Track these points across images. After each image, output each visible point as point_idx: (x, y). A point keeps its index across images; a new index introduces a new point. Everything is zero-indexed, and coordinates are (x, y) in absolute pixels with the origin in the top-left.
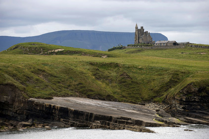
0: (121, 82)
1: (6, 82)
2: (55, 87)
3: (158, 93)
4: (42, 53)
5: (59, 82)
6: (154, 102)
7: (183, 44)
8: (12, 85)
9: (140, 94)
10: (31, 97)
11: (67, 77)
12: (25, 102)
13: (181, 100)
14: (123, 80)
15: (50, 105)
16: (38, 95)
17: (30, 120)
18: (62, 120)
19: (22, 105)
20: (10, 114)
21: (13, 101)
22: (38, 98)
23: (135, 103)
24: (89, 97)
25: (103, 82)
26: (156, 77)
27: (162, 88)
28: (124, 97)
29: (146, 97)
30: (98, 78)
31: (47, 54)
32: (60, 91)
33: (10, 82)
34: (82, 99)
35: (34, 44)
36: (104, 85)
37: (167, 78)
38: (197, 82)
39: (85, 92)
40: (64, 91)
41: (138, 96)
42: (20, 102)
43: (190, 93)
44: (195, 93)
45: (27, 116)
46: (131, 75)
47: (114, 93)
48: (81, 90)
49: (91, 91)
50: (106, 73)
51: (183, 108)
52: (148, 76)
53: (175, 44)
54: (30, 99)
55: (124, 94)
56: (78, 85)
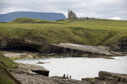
0: (86, 36)
1: (40, 36)
2: (59, 38)
3: (103, 41)
4: (30, 22)
5: (60, 36)
6: (102, 45)
7: (91, 18)
8: (42, 38)
9: (95, 42)
10: (51, 43)
11: (63, 34)
12: (49, 45)
13: (119, 44)
14: (87, 35)
15: (61, 47)
16: (54, 42)
17: (53, 53)
18: (67, 53)
19: (48, 46)
20: (42, 50)
21: (44, 45)
22: (54, 43)
23: (94, 46)
24: (74, 43)
25: (78, 36)
26: (101, 34)
27: (105, 39)
28: (88, 43)
29: (98, 43)
30: (75, 34)
31: (32, 23)
32: (61, 41)
33: (41, 36)
34: (71, 44)
35: (26, 18)
36: (78, 38)
37: (107, 35)
38: (125, 36)
39: (72, 41)
40: (63, 40)
41: (94, 42)
42: (47, 45)
43: (123, 41)
44: (125, 41)
45: (51, 51)
46: (90, 33)
47: (84, 41)
48: (70, 40)
49: (75, 40)
50: (78, 32)
51: (120, 48)
52: (98, 34)
53: (88, 18)
54: (51, 44)
55: (88, 41)
56: (68, 37)
